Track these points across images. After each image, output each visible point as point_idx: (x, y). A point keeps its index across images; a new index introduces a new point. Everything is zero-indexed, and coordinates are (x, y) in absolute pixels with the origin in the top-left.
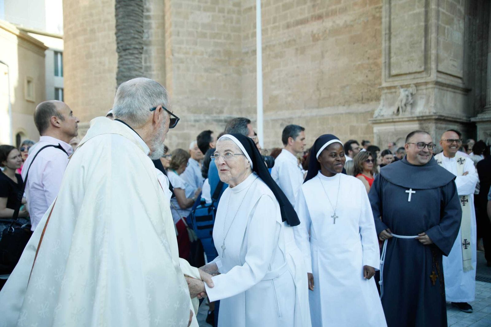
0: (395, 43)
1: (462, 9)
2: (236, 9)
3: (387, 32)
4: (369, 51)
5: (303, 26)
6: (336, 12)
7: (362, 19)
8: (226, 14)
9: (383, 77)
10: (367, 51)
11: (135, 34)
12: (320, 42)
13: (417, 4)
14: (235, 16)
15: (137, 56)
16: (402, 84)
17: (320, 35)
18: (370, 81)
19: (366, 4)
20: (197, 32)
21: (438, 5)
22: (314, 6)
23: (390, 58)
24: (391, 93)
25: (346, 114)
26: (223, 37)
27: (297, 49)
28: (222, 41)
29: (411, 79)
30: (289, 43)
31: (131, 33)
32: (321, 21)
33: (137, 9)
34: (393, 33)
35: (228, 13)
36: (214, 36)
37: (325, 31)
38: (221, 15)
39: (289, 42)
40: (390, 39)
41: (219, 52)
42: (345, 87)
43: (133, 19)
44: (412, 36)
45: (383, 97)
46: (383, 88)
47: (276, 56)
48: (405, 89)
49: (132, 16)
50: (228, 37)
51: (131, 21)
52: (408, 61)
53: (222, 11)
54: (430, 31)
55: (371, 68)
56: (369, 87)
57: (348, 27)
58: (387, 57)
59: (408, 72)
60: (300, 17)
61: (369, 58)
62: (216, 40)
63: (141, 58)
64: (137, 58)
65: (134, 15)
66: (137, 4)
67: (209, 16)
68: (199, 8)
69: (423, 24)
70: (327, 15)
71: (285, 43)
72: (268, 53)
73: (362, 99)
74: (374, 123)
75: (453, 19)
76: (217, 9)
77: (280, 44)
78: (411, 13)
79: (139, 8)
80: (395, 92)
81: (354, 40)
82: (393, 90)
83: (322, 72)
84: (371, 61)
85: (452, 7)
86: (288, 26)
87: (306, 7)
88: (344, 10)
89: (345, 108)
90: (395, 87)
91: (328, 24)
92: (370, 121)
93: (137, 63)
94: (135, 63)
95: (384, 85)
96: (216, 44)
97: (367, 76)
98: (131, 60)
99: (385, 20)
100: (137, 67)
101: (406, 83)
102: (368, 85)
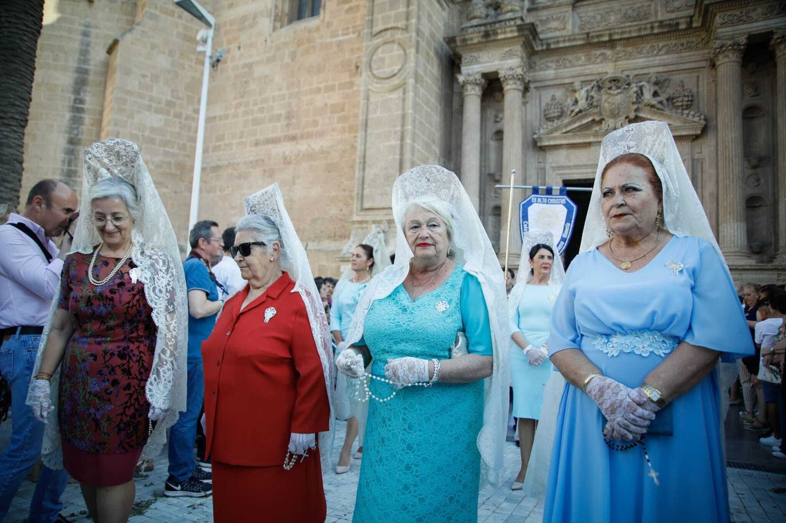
0: (370, 173)
1: (437, 151)
2: (195, 115)
3: (362, 160)
4: (345, 182)
5: (274, 145)
6: (312, 135)
7: (340, 147)
8: (183, 120)
9: (355, 210)
10: (342, 182)
11: (15, 100)
12: (292, 166)
13: (392, 136)
14: (193, 124)
15: (15, 128)
16: (374, 219)
17: (293, 158)
18: (344, 215)
19: (345, 131)
20: (143, 135)
21: (414, 141)
22: (288, 125)
23: (363, 189)
24: (362, 228)
25: (315, 250)
26: (176, 147)
27: (265, 171)
28: (175, 150)
29: (384, 215)
30: (255, 163)
31: (11, 98)
32: (295, 142)
33: (24, 70)
34: (368, 162)
35: (186, 119)
36: (165, 144)
37: (299, 154)
38: (177, 120)
39: (257, 161)
40: (364, 169)
41: (169, 164)
42: (316, 220)
43: (14, 80)
44: (386, 169)
45: (353, 232)
46: (354, 222)
47: (240, 177)
48: (377, 225)
49: (15, 77)
50: (183, 147)
51: (11, 82)
52: (382, 194)
53: (178, 115)
54: (404, 165)
55: (347, 202)
56: (343, 222)
57: (324, 153)
58: (360, 188)
59: (381, 207)
60: (271, 136)
61: (344, 190)
62: (167, 149)
63: (23, 134)
64: (16, 132)
65: (19, 76)
66: (24, 63)
67: (161, 120)
68: (149, 108)
69: (398, 157)
70: (302, 137)
71: (251, 162)
72: (230, 171)
73: (335, 236)
74: (341, 261)
75: (428, 159)
76: (172, 112)
77: (245, 163)
78: (386, 144)
79: (27, 69)
80: (367, 228)
81: (330, 168)
82: (365, 225)
83: (291, 200)
84: (347, 193)
85: (427, 146)
86: (257, 144)
87: (279, 124)
88: (321, 134)
89: (315, 244)
90: (366, 222)
91: (303, 146)
92: (338, 258)
93: (16, 139)
94: (11, 137)
95: (356, 218)
96: (166, 154)
97: (341, 210)
98: (5, 133)
99: (360, 148)
100: (14, 143)
101: (378, 219)
102: (341, 220)
